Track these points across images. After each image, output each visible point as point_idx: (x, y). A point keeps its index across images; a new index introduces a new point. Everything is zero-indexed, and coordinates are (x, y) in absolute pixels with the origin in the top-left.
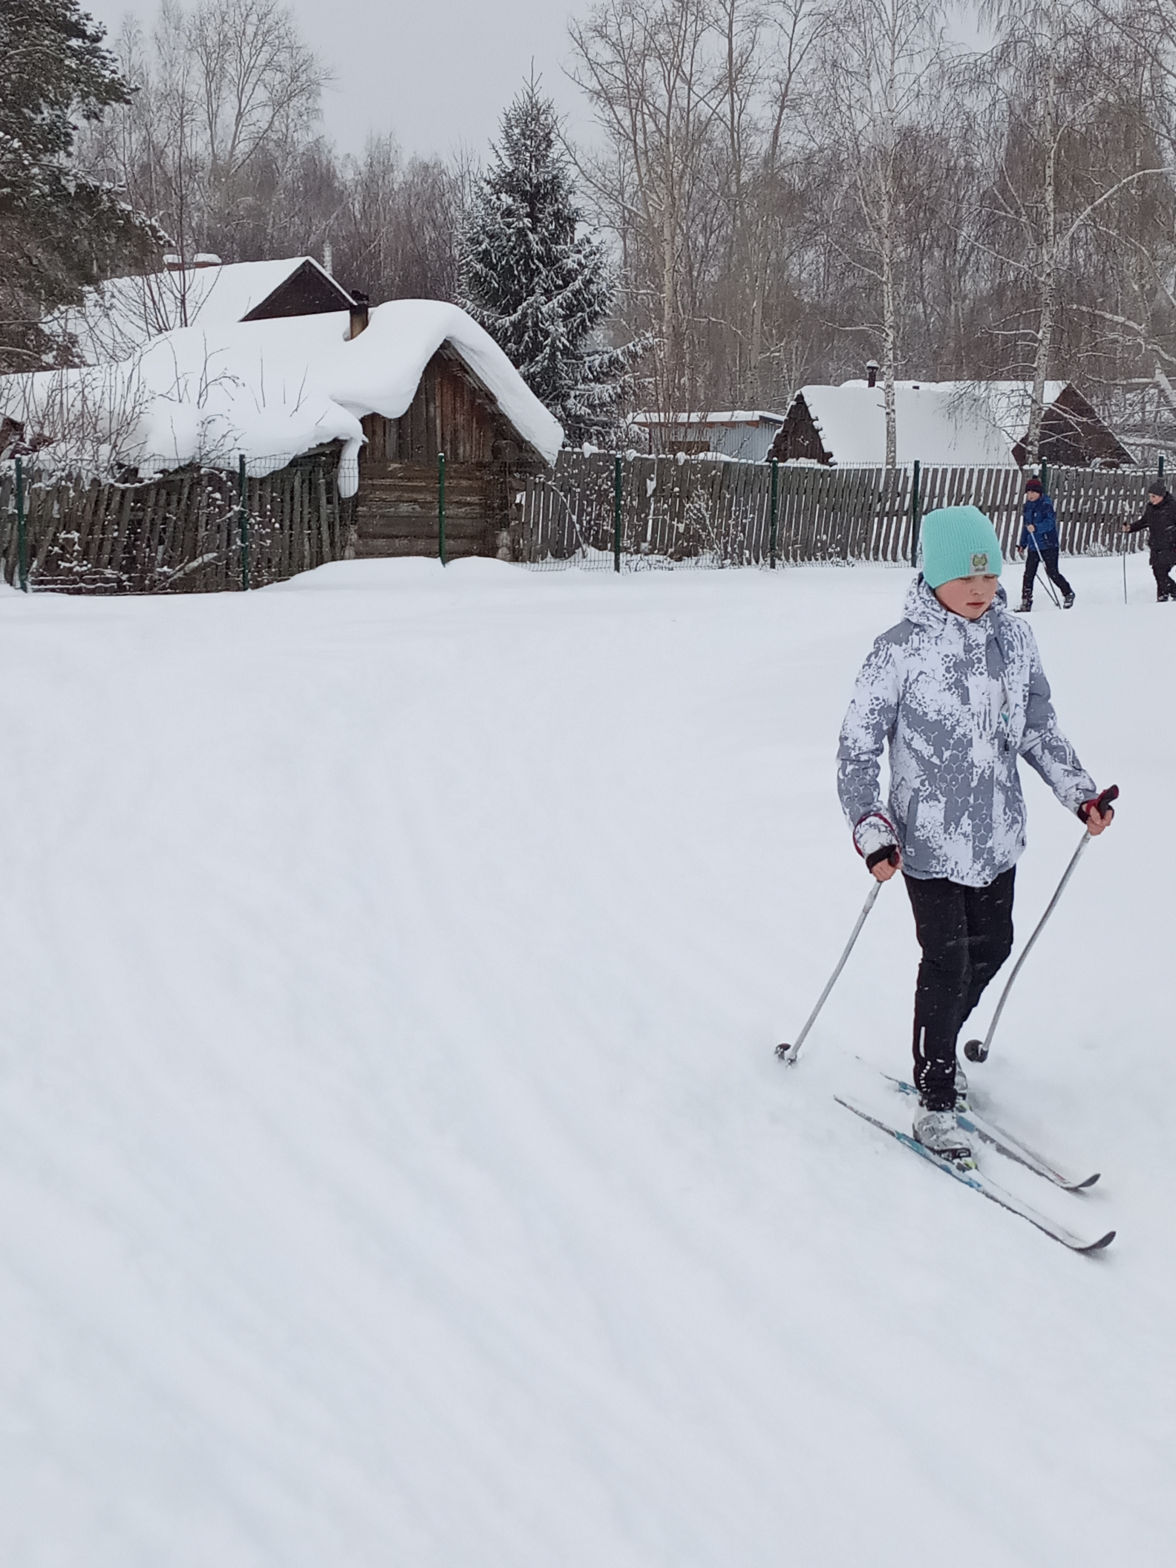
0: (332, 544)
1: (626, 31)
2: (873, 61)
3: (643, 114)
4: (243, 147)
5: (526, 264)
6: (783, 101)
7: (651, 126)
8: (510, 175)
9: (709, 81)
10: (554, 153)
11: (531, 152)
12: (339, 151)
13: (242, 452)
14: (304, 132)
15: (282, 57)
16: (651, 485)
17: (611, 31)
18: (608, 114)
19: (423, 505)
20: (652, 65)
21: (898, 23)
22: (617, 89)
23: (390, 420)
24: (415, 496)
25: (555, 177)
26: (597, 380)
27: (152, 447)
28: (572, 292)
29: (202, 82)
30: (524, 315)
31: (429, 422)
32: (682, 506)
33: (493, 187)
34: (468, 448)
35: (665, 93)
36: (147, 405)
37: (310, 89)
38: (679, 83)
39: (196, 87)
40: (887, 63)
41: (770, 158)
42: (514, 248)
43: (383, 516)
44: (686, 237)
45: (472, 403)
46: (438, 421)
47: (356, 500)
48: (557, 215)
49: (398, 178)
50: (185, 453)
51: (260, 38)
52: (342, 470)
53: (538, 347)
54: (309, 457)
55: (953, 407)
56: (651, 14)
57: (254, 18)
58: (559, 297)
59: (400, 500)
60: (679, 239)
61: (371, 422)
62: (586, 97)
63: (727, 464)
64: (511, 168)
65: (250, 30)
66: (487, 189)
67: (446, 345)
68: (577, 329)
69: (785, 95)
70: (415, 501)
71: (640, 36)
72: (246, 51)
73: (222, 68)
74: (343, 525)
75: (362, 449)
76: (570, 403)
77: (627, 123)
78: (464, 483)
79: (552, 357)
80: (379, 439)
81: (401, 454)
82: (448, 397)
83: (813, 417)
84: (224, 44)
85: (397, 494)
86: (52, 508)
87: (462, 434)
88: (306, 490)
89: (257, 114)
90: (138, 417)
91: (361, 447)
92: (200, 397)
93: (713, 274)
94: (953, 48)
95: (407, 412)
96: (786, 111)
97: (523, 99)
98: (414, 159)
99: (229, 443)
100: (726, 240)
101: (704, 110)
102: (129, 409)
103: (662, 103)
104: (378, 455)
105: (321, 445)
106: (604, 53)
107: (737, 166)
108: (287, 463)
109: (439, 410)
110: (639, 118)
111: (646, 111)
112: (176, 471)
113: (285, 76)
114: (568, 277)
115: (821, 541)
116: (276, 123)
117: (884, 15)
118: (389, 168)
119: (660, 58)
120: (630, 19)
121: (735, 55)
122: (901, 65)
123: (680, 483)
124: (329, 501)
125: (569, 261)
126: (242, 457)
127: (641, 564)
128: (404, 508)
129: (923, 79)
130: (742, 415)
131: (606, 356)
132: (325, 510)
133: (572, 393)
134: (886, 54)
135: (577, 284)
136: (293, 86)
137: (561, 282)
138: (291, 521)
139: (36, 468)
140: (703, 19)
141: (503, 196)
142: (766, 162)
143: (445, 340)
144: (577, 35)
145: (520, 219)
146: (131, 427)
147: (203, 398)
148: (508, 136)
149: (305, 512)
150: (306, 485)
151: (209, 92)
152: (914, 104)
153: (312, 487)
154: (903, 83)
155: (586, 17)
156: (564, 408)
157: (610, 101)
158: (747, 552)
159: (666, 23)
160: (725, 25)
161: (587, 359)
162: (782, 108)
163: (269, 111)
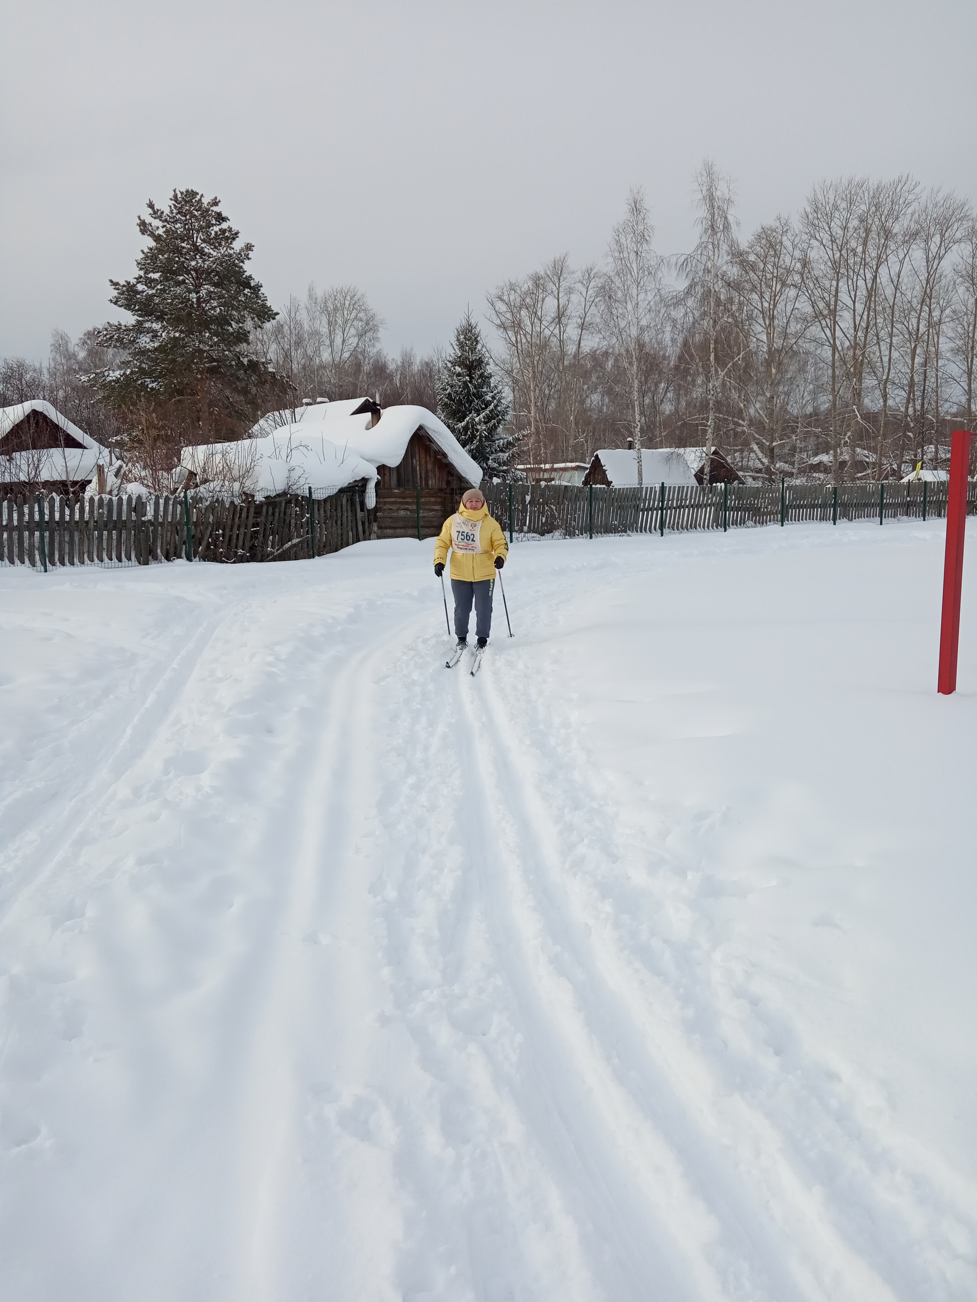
0: (364, 532)
1: (512, 298)
2: (628, 296)
3: (520, 334)
4: (346, 355)
5: (468, 398)
6: (582, 327)
7: (524, 341)
8: (460, 357)
9: (549, 319)
10: (479, 347)
11: (469, 346)
12: (389, 358)
13: (310, 485)
14: (372, 348)
15: (361, 315)
16: (528, 498)
17: (505, 298)
18: (504, 335)
19: (411, 511)
20: (524, 312)
21: (640, 276)
22: (508, 323)
23: (393, 468)
24: (406, 506)
25: (480, 358)
26: (502, 451)
27: (261, 484)
28: (489, 411)
29: (327, 326)
30: (468, 423)
31: (414, 469)
32: (544, 508)
33: (452, 363)
34: (434, 481)
35: (530, 324)
36: (258, 461)
37: (374, 329)
38: (536, 320)
39: (325, 330)
40: (635, 296)
41: (576, 355)
42: (462, 391)
43: (390, 518)
44: (540, 390)
45: (435, 458)
46: (418, 468)
47: (376, 509)
48: (482, 376)
49: (416, 368)
50: (280, 487)
51: (352, 306)
52: (367, 494)
53: (473, 437)
54: (350, 487)
55: (668, 458)
56: (523, 289)
57: (348, 298)
58: (484, 413)
59: (398, 509)
60: (537, 391)
61: (382, 469)
62: (495, 328)
63: (566, 487)
64: (460, 354)
65: (347, 303)
66: (449, 365)
67: (421, 428)
68: (492, 427)
69: (583, 324)
70: (407, 509)
71: (518, 299)
72: (346, 312)
73: (335, 320)
74: (369, 523)
75: (377, 484)
76: (490, 462)
77: (513, 339)
78: (433, 499)
79: (480, 440)
80: (387, 477)
81: (399, 485)
82: (423, 455)
83: (603, 465)
84: (336, 309)
85: (398, 506)
86: (209, 517)
87: (430, 474)
88: (349, 505)
89: (351, 341)
90: (253, 468)
91: (376, 483)
92: (287, 457)
93: (552, 406)
94: (666, 287)
95: (401, 462)
96: (584, 331)
97: (464, 323)
98: (422, 360)
99: (302, 481)
100: (559, 391)
101: (547, 332)
102: (248, 465)
103: (529, 329)
104: (387, 486)
105: (356, 481)
106: (502, 307)
107: (562, 359)
108: (337, 490)
109: (418, 462)
110: (519, 337)
111: (521, 333)
112: (275, 497)
113: (363, 323)
114: (487, 404)
115: (615, 525)
116: (360, 344)
117: (633, 273)
118: (410, 364)
119: (527, 308)
120: (513, 292)
121: (561, 306)
122: (641, 297)
123: (542, 496)
124: (362, 510)
125: (488, 397)
126: (310, 488)
127: (524, 539)
128: (402, 513)
129: (652, 303)
130: (570, 465)
131: (506, 440)
132: (360, 514)
133: (491, 458)
134: (634, 292)
135: (492, 407)
136: (367, 328)
137: (484, 406)
138: (342, 521)
139: (198, 497)
140: (546, 291)
141: (457, 368)
142: (574, 357)
143: (420, 426)
144: (490, 300)
145: (464, 377)
146: (250, 474)
147: (289, 458)
148: (458, 340)
149: (349, 516)
150: (349, 502)
151: (330, 331)
152: (648, 314)
153: (353, 504)
154: (643, 305)
155: (494, 292)
156: (487, 464)
157: (505, 328)
158: (577, 531)
159: (529, 293)
160: (556, 293)
161: (497, 442)
162: (582, 330)
163: (356, 339)
